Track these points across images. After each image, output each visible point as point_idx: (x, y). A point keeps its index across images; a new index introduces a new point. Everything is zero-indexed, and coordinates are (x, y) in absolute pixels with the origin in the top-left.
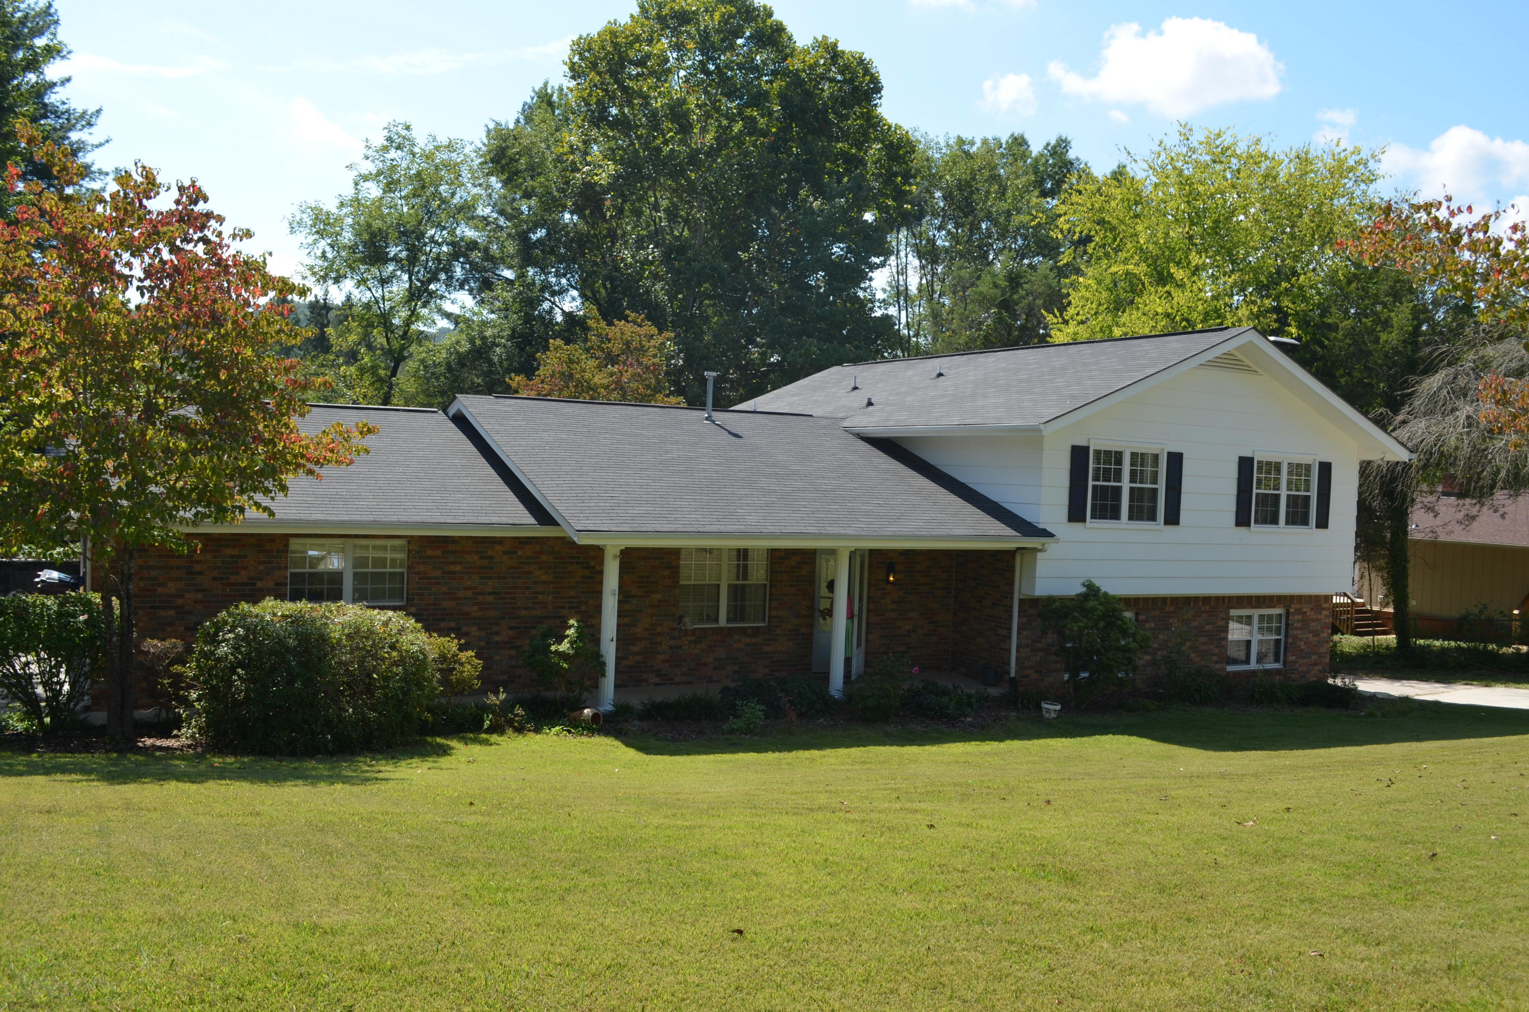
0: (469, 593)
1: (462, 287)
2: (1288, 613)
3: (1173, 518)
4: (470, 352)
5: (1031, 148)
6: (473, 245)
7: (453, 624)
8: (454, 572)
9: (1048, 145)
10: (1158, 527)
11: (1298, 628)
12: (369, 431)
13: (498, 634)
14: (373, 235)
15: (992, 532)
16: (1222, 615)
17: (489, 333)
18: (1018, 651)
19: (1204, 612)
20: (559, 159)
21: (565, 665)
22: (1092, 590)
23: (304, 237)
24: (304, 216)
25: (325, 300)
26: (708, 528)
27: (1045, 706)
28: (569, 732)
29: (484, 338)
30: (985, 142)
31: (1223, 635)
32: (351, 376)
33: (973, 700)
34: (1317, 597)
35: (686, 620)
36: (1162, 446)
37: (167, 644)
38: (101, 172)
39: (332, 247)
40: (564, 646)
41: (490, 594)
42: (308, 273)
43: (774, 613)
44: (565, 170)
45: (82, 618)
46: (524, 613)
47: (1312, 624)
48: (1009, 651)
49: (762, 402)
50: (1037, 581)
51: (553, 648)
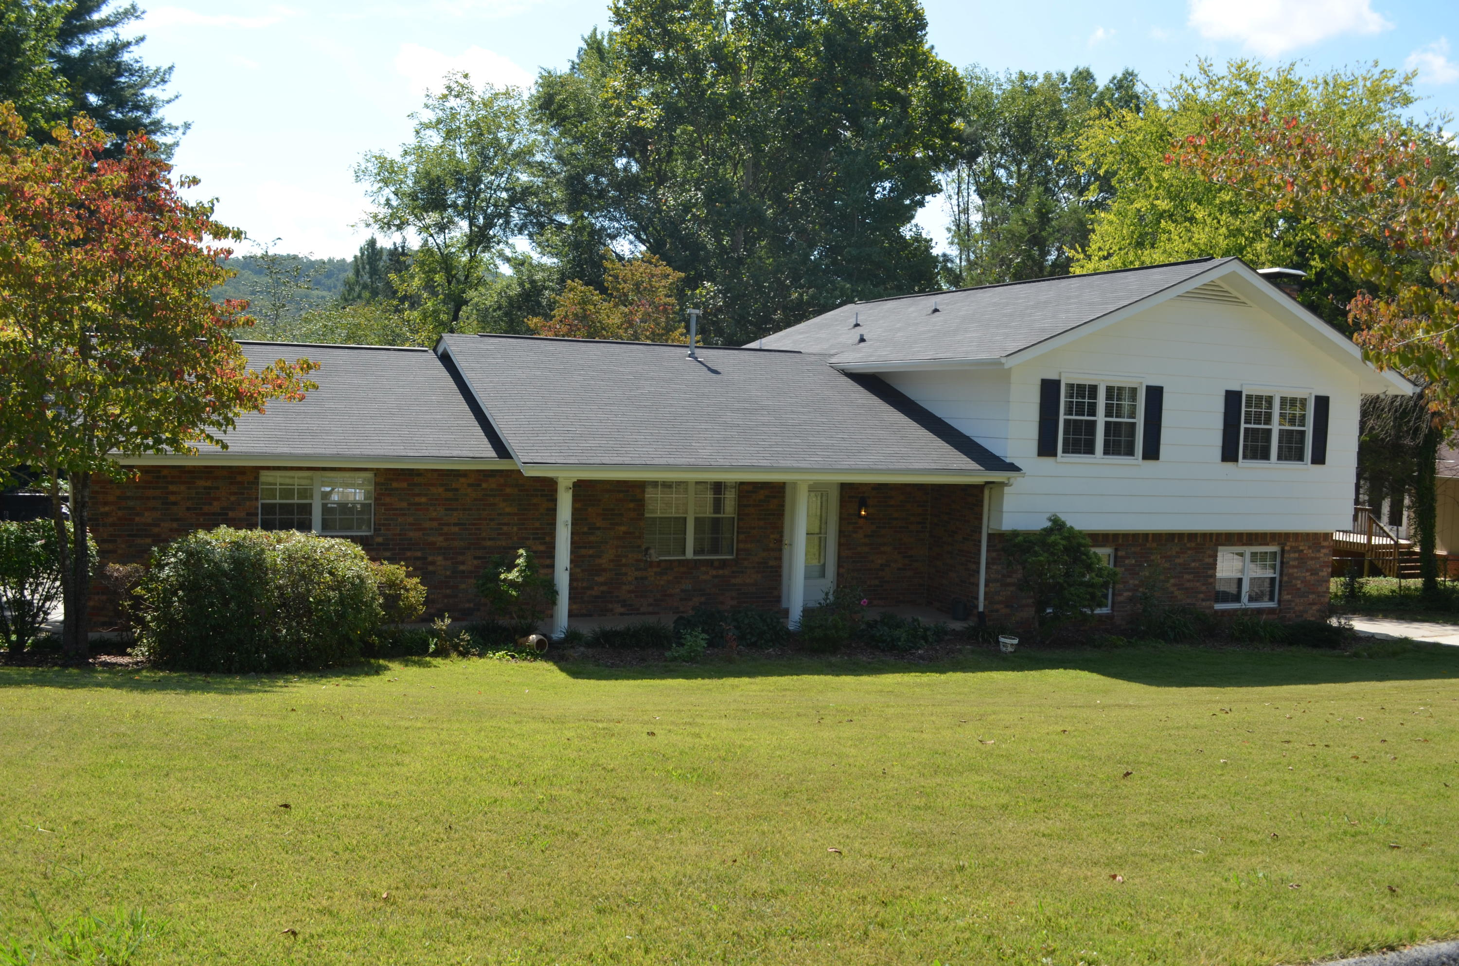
0: (435, 524)
1: (520, 231)
2: (1283, 551)
3: (1152, 452)
4: (520, 295)
5: (1098, 83)
6: (528, 191)
7: (419, 554)
8: (420, 504)
9: (1114, 78)
10: (1135, 462)
11: (1294, 567)
12: (309, 367)
13: (463, 563)
14: (432, 182)
15: (955, 466)
16: (1209, 552)
17: (538, 276)
18: (986, 585)
19: (1190, 549)
20: (605, 105)
21: (514, 593)
22: (1057, 525)
23: (369, 185)
24: (369, 164)
25: (403, 247)
26: (656, 461)
27: (1002, 640)
28: (513, 657)
29: (533, 282)
30: (1047, 77)
31: (1210, 572)
32: (415, 320)
33: (928, 633)
34: (1316, 535)
35: (652, 551)
36: (1140, 380)
37: (129, 568)
38: (171, 127)
39: (396, 195)
40: (513, 575)
41: (455, 525)
42: (371, 221)
43: (742, 546)
44: (611, 115)
45: (39, 543)
46: (489, 543)
47: (1310, 563)
48: (978, 585)
49: (771, 341)
50: (1005, 515)
51: (502, 576)
